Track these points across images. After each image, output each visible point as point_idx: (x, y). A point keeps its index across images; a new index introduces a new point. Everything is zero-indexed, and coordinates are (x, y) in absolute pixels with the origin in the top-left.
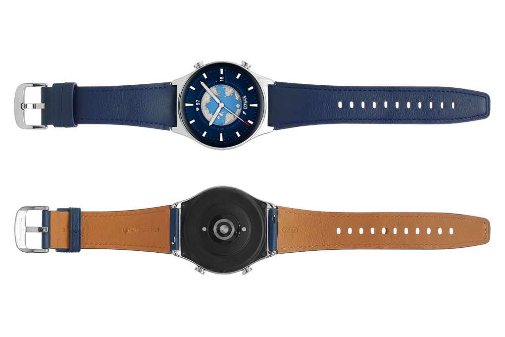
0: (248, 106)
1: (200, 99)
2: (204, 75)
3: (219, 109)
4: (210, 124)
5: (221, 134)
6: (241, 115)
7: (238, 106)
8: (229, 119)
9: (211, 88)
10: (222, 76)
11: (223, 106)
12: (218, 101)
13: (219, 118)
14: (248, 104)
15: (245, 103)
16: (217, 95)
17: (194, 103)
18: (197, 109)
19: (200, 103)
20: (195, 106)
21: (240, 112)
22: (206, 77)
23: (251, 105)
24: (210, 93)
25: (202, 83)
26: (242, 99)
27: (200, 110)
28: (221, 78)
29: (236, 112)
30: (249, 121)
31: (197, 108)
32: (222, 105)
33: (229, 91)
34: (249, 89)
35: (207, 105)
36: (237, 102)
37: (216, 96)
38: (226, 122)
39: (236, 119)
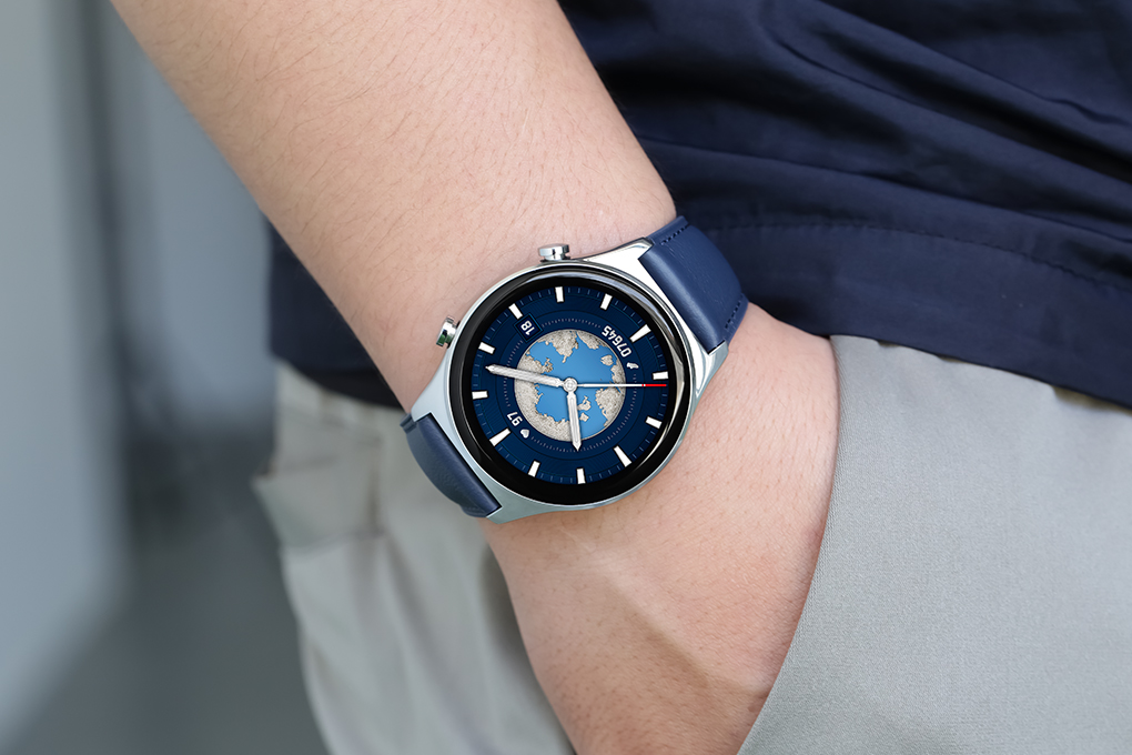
0: (631, 344)
1: (515, 407)
2: (484, 347)
3: (572, 398)
4: (577, 445)
6: (629, 376)
7: (607, 360)
8: (609, 403)
9: (521, 364)
10: (522, 320)
11: (575, 386)
12: (557, 382)
13: (584, 418)
14: (626, 339)
15: (618, 341)
17: (509, 425)
18: (525, 433)
19: (520, 414)
20: (515, 431)
22: (490, 350)
23: (634, 338)
24: (526, 378)
25: (491, 368)
26: (605, 339)
27: (533, 431)
28: (527, 327)
29: (614, 378)
30: (657, 376)
31: (522, 432)
32: (570, 385)
33: (563, 342)
34: (605, 305)
35: (539, 409)
36: (599, 354)
37: (545, 374)
39: (623, 392)
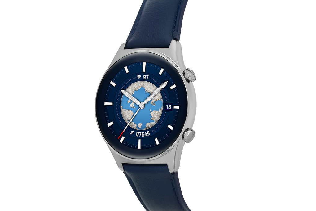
5: (111, 104)
16: (153, 101)
21: (133, 127)
38: (124, 110)
